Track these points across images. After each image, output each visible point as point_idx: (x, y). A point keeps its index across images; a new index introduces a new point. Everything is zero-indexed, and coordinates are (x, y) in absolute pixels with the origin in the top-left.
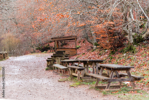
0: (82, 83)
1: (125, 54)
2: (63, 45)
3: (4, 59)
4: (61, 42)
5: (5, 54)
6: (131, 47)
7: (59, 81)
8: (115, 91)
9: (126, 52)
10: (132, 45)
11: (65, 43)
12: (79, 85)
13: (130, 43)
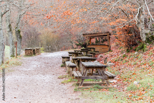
0: (73, 80)
1: (136, 53)
2: (104, 41)
3: (33, 55)
4: (102, 38)
5: (36, 50)
6: (143, 45)
7: (59, 78)
8: (87, 88)
9: (138, 51)
10: (145, 43)
11: (106, 39)
12: (70, 82)
13: (143, 41)
